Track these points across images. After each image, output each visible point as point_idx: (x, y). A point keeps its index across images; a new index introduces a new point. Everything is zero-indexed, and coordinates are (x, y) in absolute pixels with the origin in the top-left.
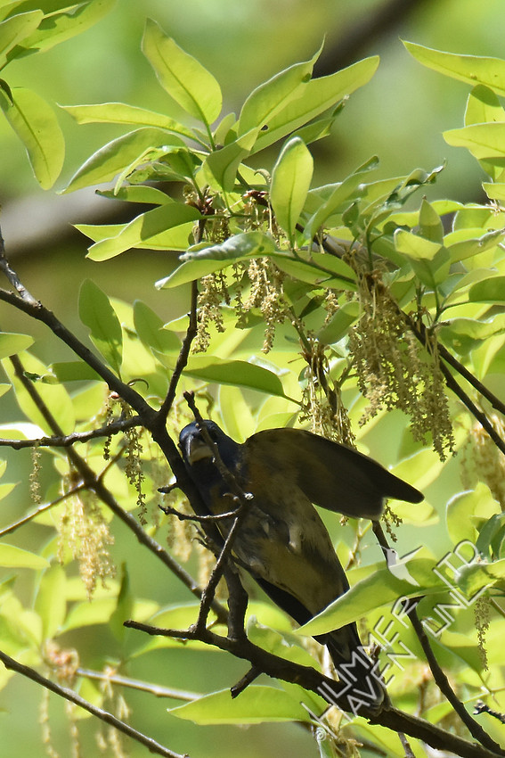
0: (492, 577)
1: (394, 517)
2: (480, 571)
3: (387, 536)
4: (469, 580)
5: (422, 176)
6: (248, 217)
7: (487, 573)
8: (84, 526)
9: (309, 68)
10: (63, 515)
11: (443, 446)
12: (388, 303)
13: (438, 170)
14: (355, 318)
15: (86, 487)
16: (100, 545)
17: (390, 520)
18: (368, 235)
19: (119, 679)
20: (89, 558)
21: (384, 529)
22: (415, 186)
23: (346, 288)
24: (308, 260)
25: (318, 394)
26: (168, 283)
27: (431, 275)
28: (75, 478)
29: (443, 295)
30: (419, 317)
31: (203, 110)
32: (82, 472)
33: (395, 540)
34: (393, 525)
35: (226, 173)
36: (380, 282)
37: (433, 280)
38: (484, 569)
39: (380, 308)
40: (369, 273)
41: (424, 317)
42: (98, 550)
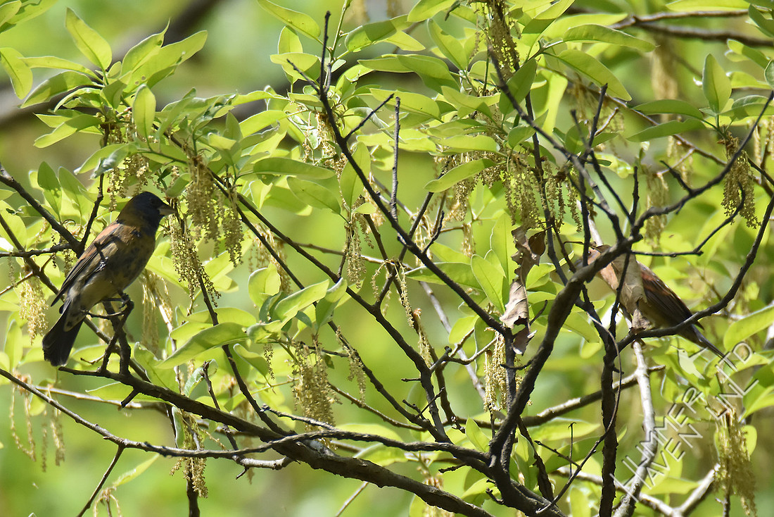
0: (268, 332)
1: (216, 293)
2: (261, 328)
3: (212, 304)
4: (255, 334)
5: (224, 100)
6: (128, 122)
7: (265, 330)
8: (32, 298)
9: (161, 37)
10: (22, 292)
11: (235, 258)
12: (206, 174)
13: (232, 97)
14: (188, 182)
15: (34, 275)
16: (40, 309)
17: (214, 295)
18: (194, 135)
19: (55, 390)
20: (34, 318)
21: (210, 299)
22: (220, 106)
23: (183, 166)
24: (158, 152)
25: (174, 221)
26: (81, 170)
27: (230, 157)
28: (27, 270)
29: (238, 169)
30: (227, 179)
31: (101, 61)
32: (31, 266)
33: (216, 306)
34: (216, 298)
35: (115, 97)
36: (201, 163)
37: (232, 161)
38: (263, 328)
39: (201, 178)
40: (195, 157)
41: (230, 179)
42: (39, 312)
